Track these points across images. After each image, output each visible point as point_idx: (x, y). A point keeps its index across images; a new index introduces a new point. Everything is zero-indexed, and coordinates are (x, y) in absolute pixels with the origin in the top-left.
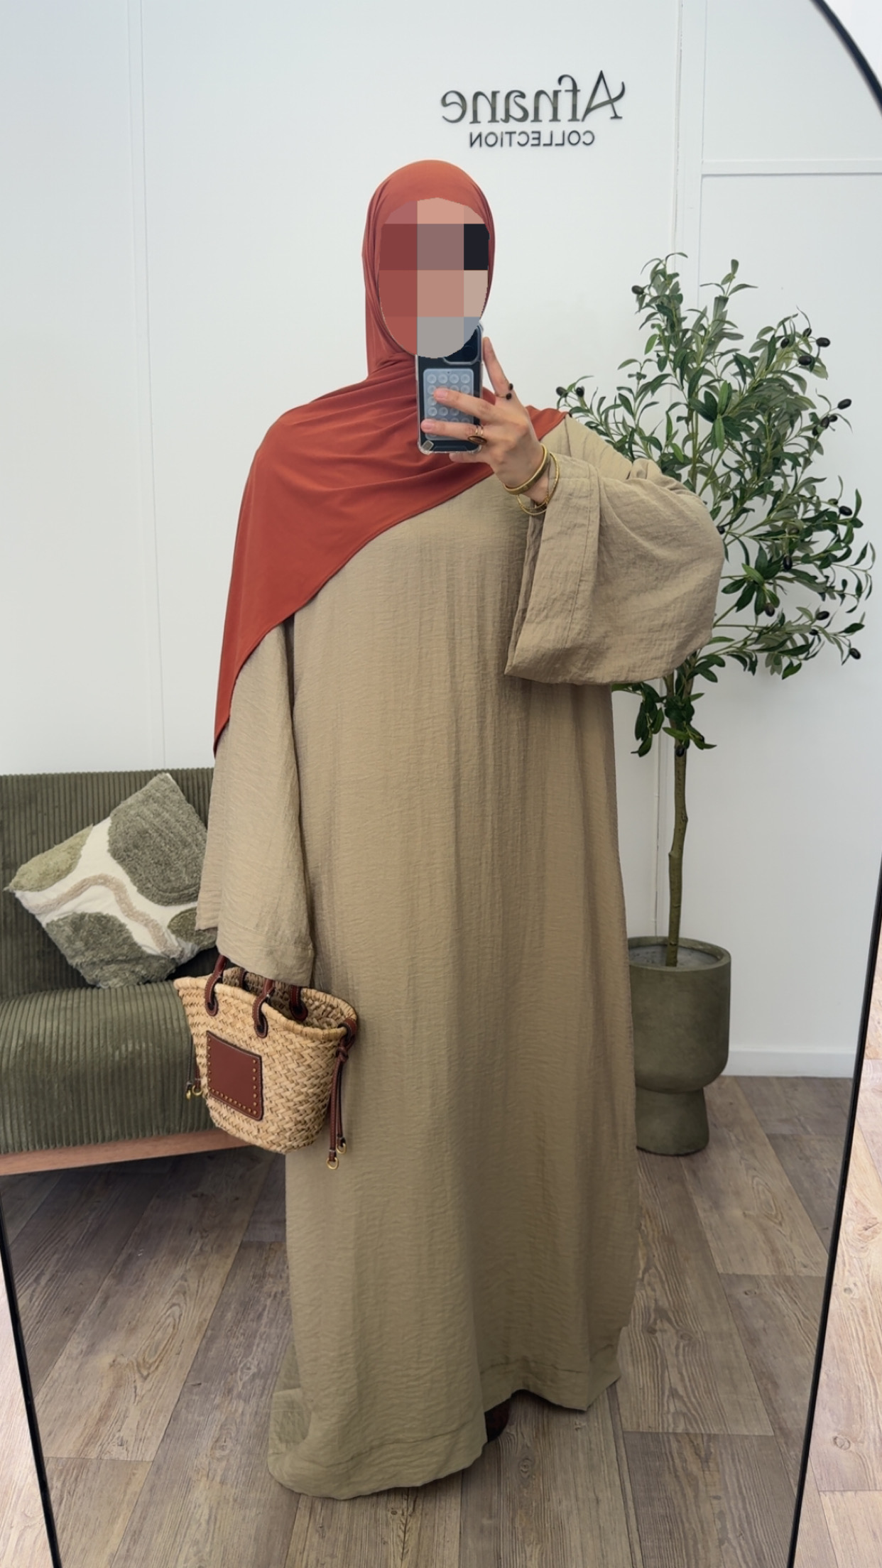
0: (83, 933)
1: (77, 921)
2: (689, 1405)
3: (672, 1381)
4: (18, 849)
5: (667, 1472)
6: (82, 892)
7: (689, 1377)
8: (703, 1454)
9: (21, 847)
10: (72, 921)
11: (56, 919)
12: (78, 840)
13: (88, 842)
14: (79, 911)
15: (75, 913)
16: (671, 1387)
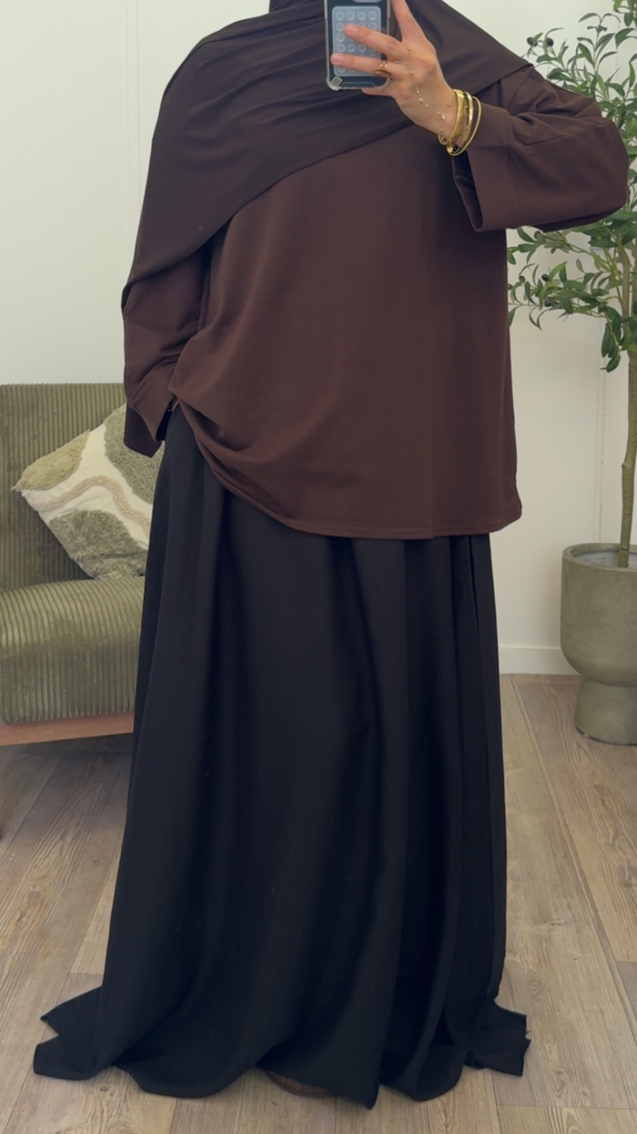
0: (85, 529)
1: (79, 518)
4: (22, 453)
6: (83, 492)
9: (24, 450)
10: (74, 518)
11: (59, 516)
12: (78, 444)
13: (87, 445)
14: (81, 508)
15: (76, 511)
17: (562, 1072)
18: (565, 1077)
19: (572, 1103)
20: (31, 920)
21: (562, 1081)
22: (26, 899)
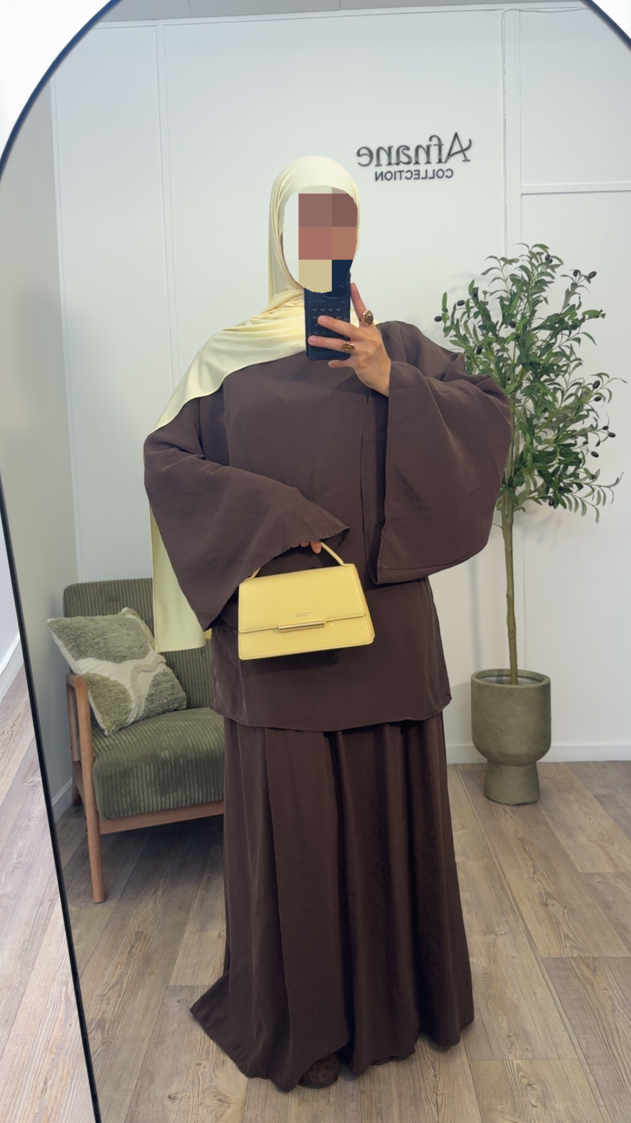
2: (577, 942)
3: (565, 930)
5: (572, 977)
7: (574, 928)
8: (592, 967)
16: (565, 935)
17: (510, 1036)
18: (513, 1039)
19: (520, 1058)
20: (138, 951)
21: (511, 1042)
22: (134, 936)
